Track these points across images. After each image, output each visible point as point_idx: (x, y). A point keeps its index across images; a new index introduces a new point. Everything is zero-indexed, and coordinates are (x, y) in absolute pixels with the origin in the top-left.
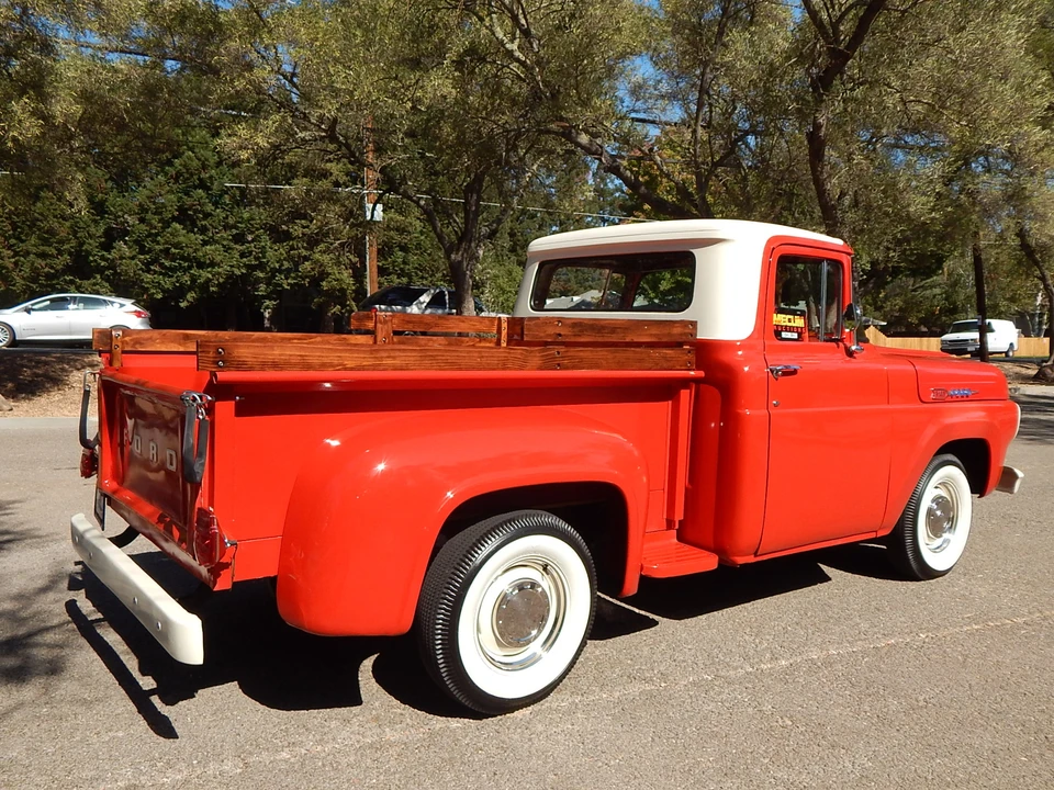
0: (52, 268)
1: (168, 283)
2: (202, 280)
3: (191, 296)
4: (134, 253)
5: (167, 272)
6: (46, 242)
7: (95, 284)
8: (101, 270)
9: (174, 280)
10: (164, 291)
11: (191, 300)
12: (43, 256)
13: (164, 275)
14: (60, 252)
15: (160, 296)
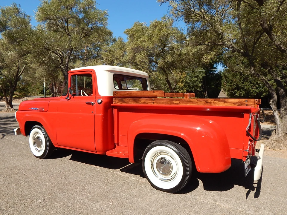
0: (232, 88)
1: (258, 91)
2: (267, 90)
3: (264, 94)
4: (249, 84)
5: (257, 88)
6: (231, 83)
7: (241, 92)
8: (243, 88)
9: (259, 90)
10: (257, 93)
11: (265, 95)
12: (230, 86)
13: (257, 89)
14: (234, 85)
15: (255, 94)
